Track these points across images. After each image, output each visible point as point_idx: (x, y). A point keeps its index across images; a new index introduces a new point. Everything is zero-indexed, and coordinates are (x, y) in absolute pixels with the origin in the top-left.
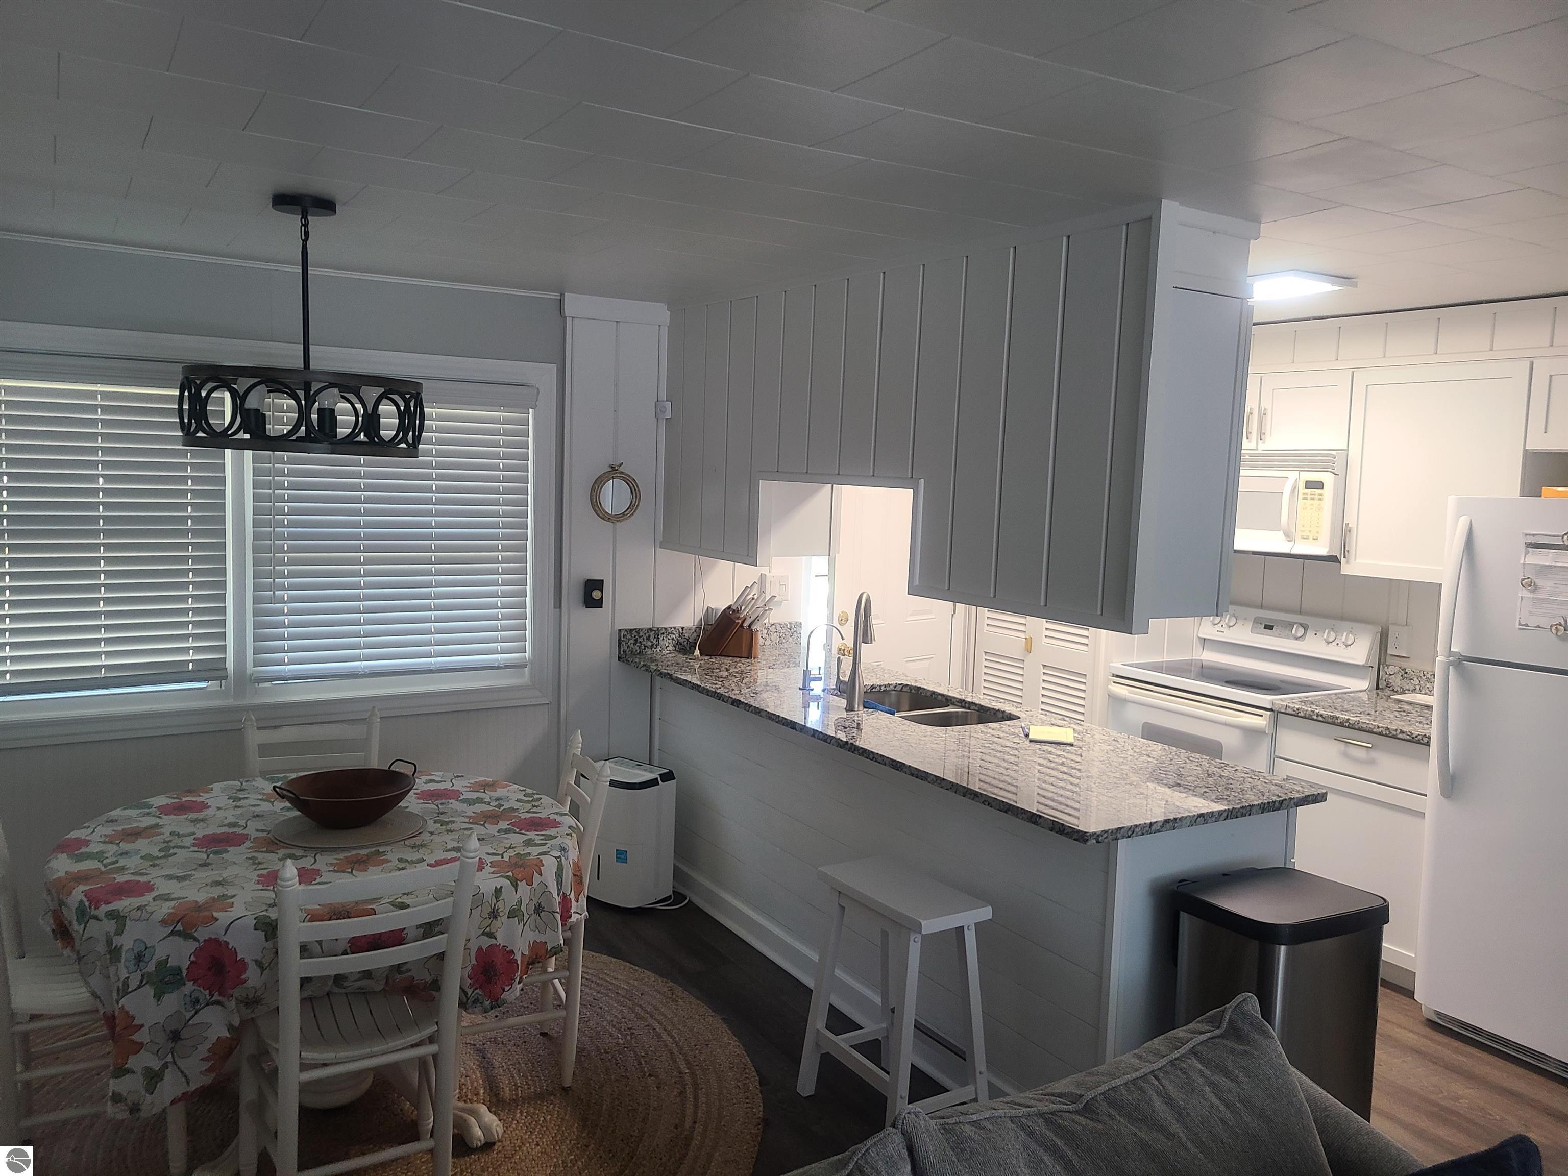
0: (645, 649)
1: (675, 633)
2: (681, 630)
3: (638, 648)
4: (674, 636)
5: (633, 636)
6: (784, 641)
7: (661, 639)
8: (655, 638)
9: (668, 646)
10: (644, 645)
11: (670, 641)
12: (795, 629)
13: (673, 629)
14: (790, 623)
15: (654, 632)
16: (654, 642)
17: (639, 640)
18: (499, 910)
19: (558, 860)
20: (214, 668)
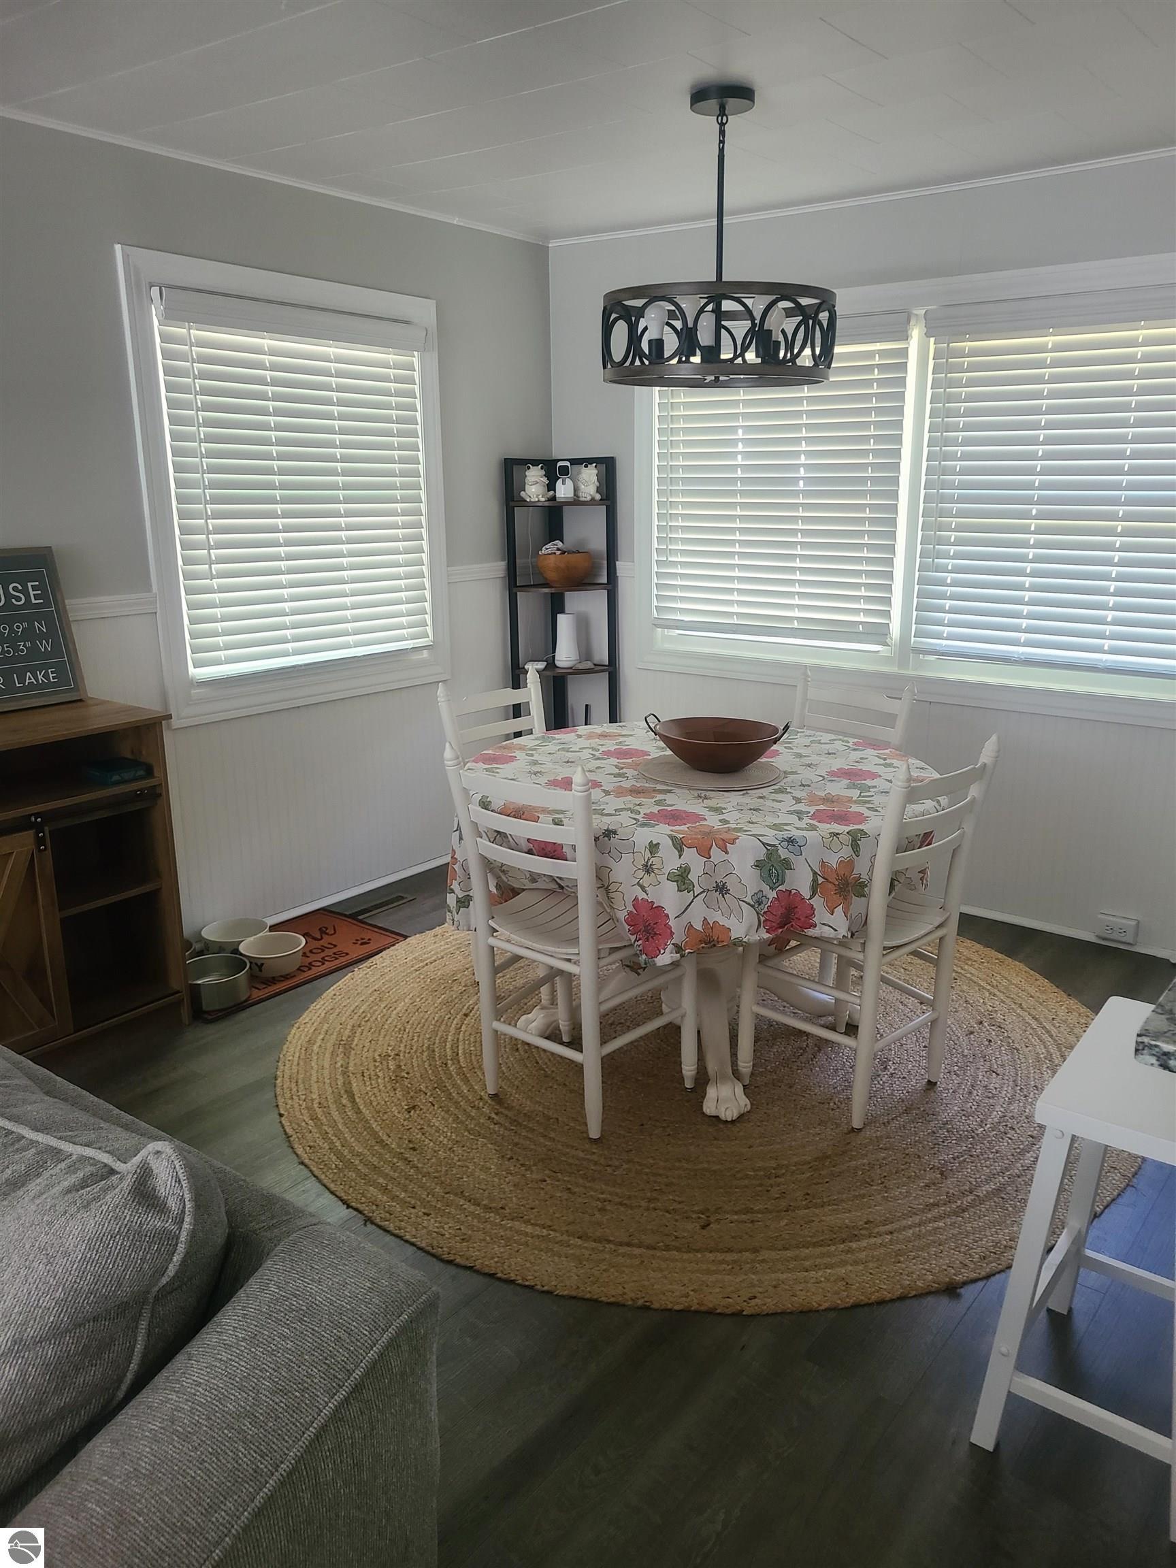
18: (654, 867)
19: (769, 848)
20: (879, 633)
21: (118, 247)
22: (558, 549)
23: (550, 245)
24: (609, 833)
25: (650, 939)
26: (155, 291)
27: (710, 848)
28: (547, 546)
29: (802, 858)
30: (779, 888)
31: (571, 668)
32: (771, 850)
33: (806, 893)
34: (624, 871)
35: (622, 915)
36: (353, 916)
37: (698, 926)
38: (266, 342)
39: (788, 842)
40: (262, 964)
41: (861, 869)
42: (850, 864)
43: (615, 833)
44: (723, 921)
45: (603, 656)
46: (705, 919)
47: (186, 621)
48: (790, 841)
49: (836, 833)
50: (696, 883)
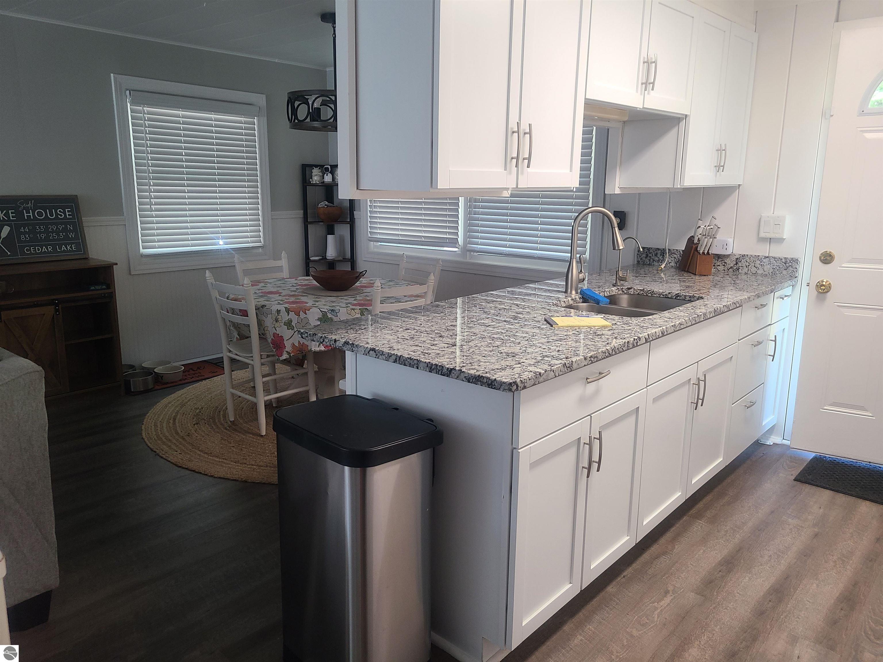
0: (653, 262)
1: (677, 253)
2: (680, 252)
3: (648, 260)
4: (676, 256)
5: (645, 252)
6: (777, 272)
8: (661, 255)
9: (671, 262)
10: (653, 259)
12: (790, 264)
13: (675, 251)
14: (785, 258)
15: (660, 251)
16: (661, 258)
17: (649, 255)
18: (279, 320)
19: (323, 313)
20: (454, 242)
21: (112, 75)
22: (326, 205)
23: (327, 70)
24: (263, 306)
25: (278, 349)
26: (128, 92)
27: (300, 312)
28: (321, 204)
31: (332, 260)
32: (324, 314)
34: (268, 322)
35: (270, 340)
36: (216, 364)
37: (297, 344)
38: (181, 113)
39: (331, 311)
40: (163, 376)
43: (265, 306)
44: (306, 343)
45: (348, 255)
46: (299, 341)
47: (140, 229)
48: (333, 310)
49: (354, 309)
50: (294, 326)
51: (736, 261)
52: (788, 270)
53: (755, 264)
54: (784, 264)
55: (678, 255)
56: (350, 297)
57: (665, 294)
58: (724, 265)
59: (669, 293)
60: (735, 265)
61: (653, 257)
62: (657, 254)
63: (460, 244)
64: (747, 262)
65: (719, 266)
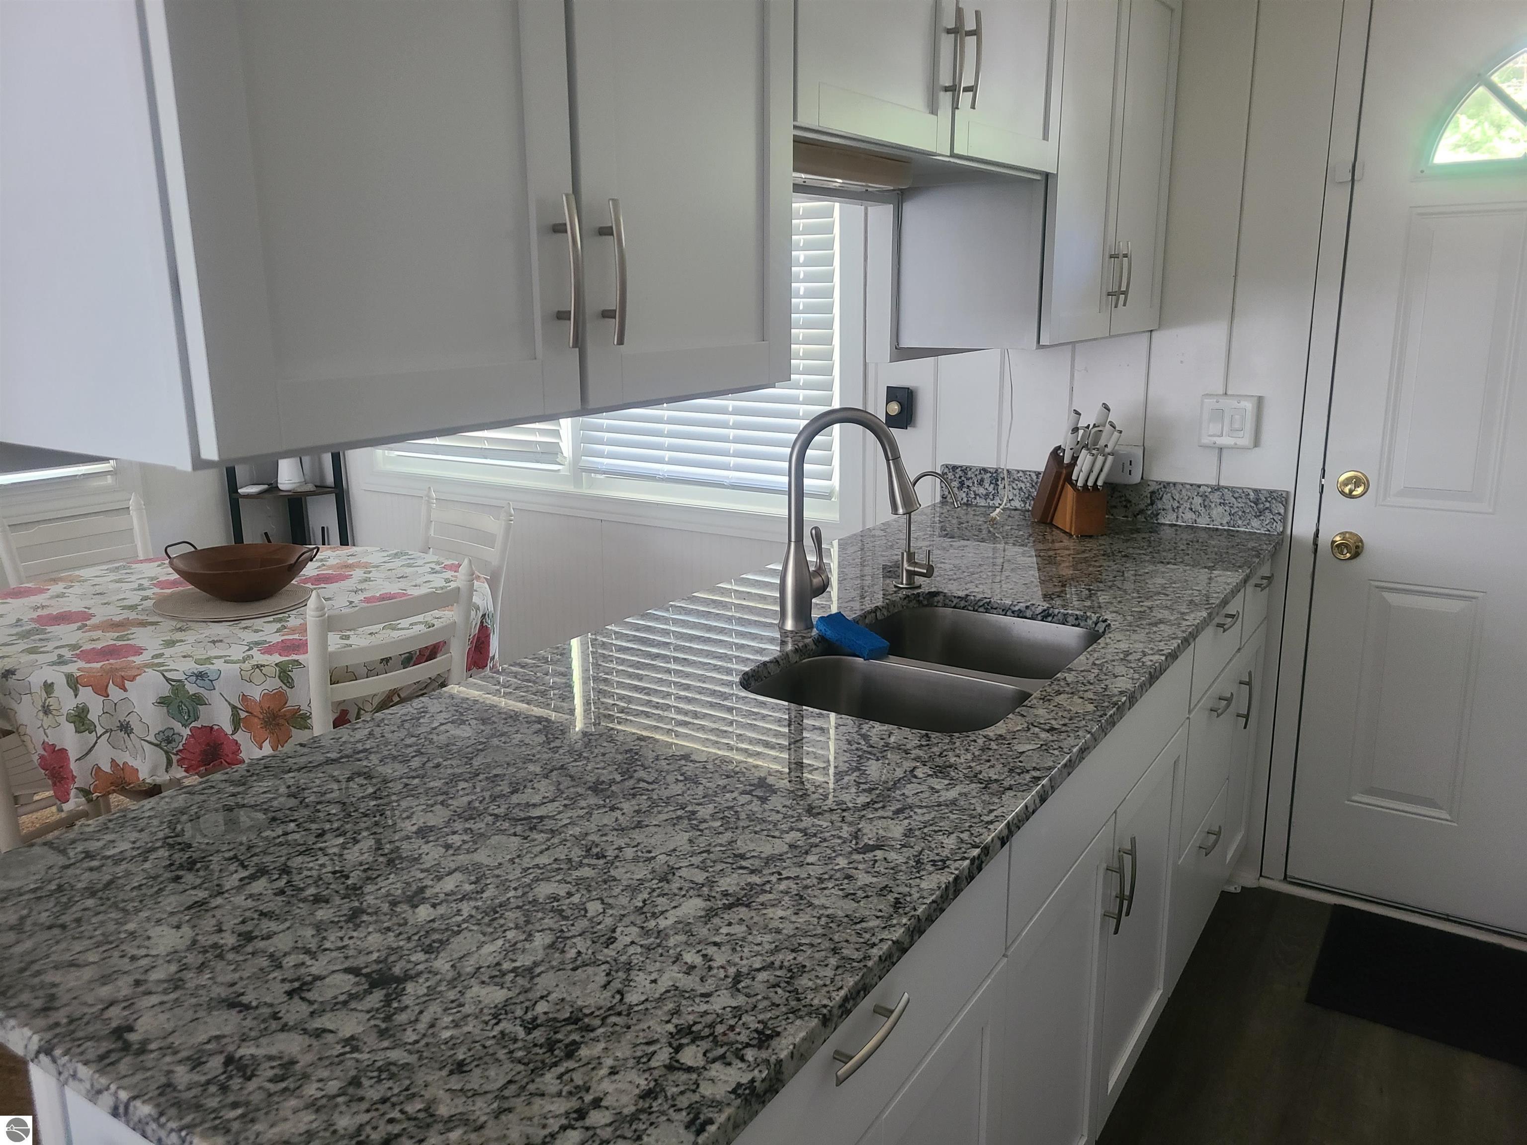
0: (975, 498)
2: (1034, 477)
3: (964, 495)
4: (1023, 486)
5: (958, 476)
6: (1240, 522)
7: (1001, 486)
8: (991, 483)
10: (974, 492)
11: (1016, 492)
12: (1268, 505)
13: (1021, 474)
14: (1256, 491)
15: (989, 475)
16: (991, 489)
17: (967, 483)
18: (51, 708)
19: (174, 683)
20: (552, 452)
24: (7, 674)
25: (57, 783)
27: (107, 686)
29: (216, 693)
30: (193, 724)
31: (295, 491)
32: (177, 686)
33: (228, 728)
34: (26, 713)
37: (106, 768)
39: (197, 676)
41: (295, 699)
42: (280, 697)
43: (13, 673)
44: (132, 762)
46: (113, 760)
48: (200, 676)
49: (262, 666)
50: (97, 723)
51: (1151, 497)
52: (1262, 518)
53: (1191, 503)
54: (1253, 505)
55: (1028, 485)
56: (271, 619)
57: (1016, 608)
58: (1126, 507)
59: (1027, 607)
60: (1150, 507)
61: (975, 489)
62: (982, 480)
63: (565, 454)
64: (1174, 499)
65: (1115, 507)
